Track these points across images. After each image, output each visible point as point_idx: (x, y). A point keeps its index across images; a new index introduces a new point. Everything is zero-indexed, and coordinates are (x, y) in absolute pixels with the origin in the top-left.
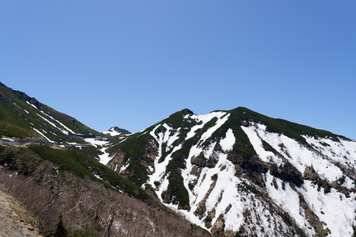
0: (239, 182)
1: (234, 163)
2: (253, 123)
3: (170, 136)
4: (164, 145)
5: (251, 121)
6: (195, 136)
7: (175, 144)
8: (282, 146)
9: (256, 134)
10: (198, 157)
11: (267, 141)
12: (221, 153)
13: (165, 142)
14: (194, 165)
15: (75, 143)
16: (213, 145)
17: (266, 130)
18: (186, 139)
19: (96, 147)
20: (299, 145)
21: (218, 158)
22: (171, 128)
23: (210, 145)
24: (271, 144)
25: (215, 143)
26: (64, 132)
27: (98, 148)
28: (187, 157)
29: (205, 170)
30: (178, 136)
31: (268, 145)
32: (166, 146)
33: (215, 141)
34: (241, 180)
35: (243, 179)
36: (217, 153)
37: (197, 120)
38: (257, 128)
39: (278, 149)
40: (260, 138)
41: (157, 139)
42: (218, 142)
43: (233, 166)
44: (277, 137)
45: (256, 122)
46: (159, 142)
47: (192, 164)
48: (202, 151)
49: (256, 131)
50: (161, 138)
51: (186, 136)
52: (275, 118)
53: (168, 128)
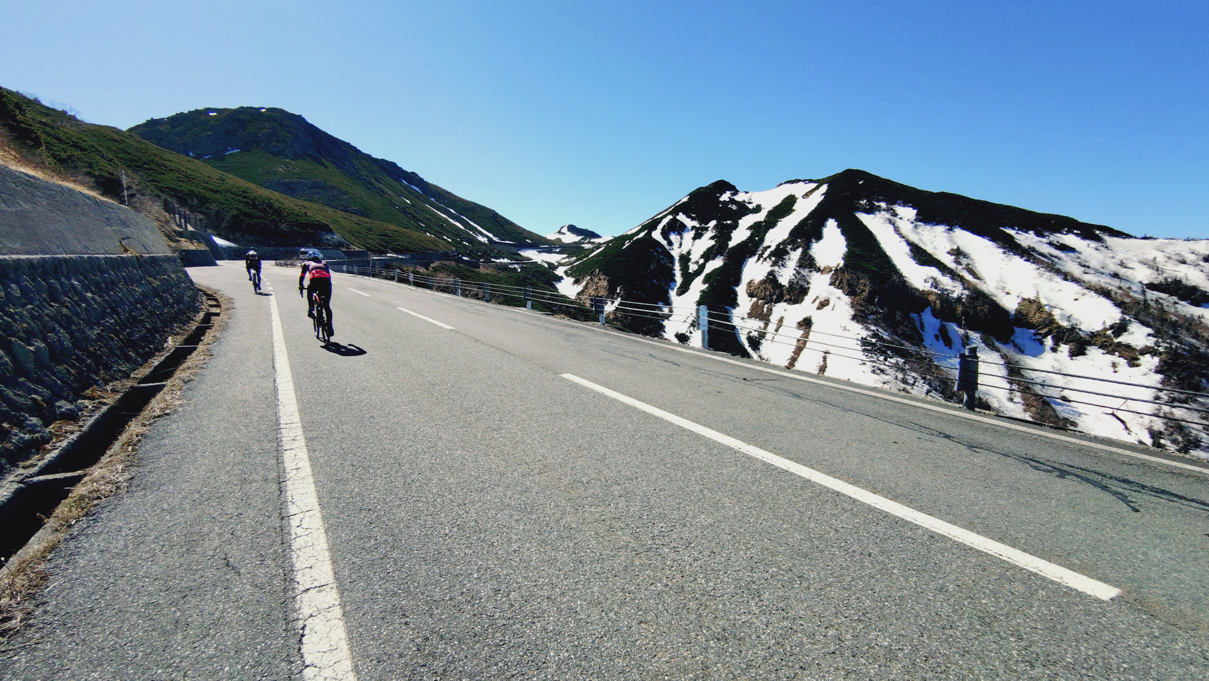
0: (864, 333)
1: (848, 294)
2: (883, 205)
3: (694, 238)
4: (685, 259)
5: (879, 201)
6: (750, 239)
7: (708, 255)
8: (958, 253)
9: (891, 227)
10: (763, 282)
11: (921, 245)
12: (814, 273)
13: (684, 252)
14: (755, 299)
15: (506, 261)
16: (795, 255)
17: (916, 220)
18: (732, 244)
19: (546, 266)
20: (1001, 250)
21: (809, 283)
22: (696, 224)
23: (787, 257)
24: (930, 250)
25: (800, 251)
26: (481, 238)
27: (549, 267)
28: (738, 282)
29: (780, 309)
30: (712, 238)
31: (924, 252)
32: (689, 260)
33: (798, 248)
34: (868, 329)
35: (873, 328)
36: (805, 272)
37: (750, 203)
38: (895, 215)
39: (949, 261)
40: (903, 237)
41: (667, 247)
42: (807, 248)
43: (847, 299)
44: (946, 234)
45: (891, 201)
46: (672, 252)
47: (751, 295)
48: (770, 269)
49: (890, 222)
50: (676, 245)
51: (730, 239)
52: (935, 192)
53: (689, 223)
